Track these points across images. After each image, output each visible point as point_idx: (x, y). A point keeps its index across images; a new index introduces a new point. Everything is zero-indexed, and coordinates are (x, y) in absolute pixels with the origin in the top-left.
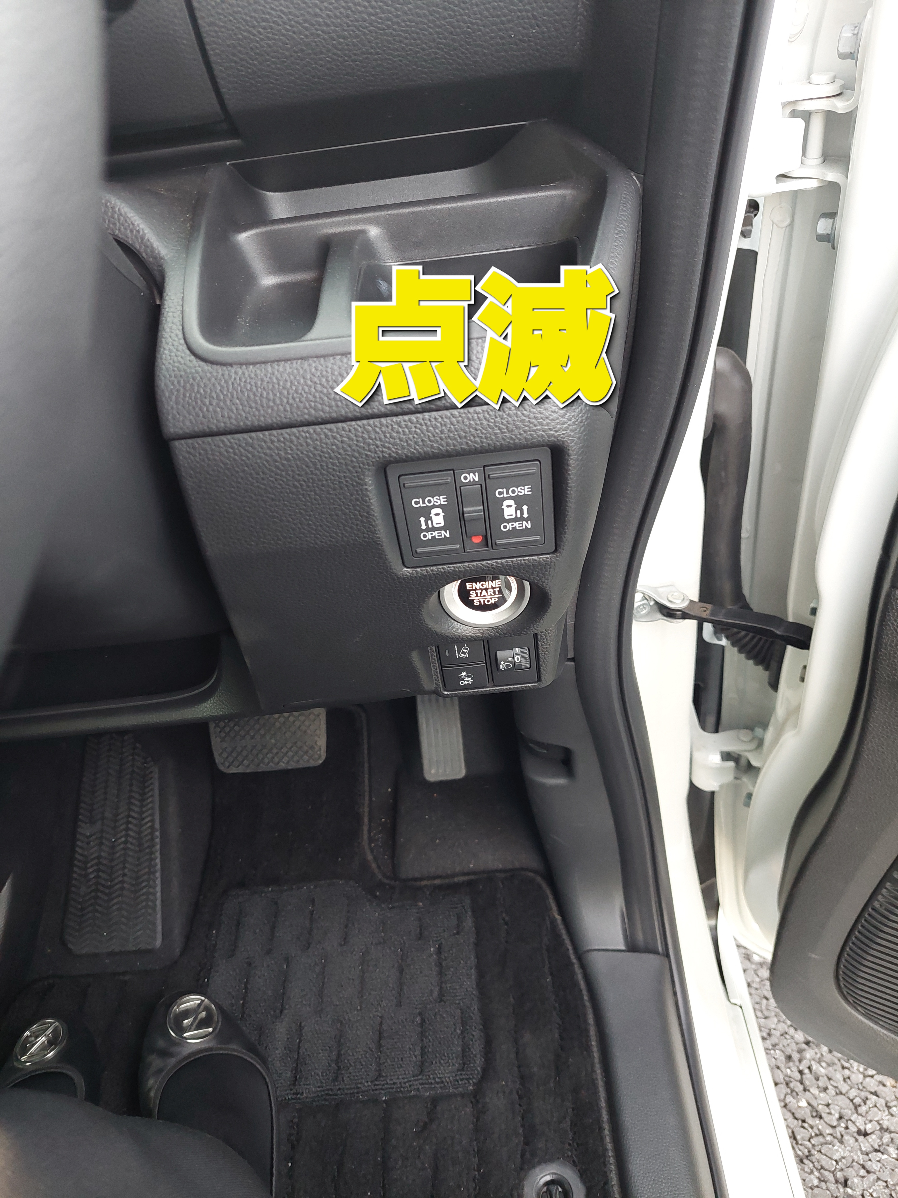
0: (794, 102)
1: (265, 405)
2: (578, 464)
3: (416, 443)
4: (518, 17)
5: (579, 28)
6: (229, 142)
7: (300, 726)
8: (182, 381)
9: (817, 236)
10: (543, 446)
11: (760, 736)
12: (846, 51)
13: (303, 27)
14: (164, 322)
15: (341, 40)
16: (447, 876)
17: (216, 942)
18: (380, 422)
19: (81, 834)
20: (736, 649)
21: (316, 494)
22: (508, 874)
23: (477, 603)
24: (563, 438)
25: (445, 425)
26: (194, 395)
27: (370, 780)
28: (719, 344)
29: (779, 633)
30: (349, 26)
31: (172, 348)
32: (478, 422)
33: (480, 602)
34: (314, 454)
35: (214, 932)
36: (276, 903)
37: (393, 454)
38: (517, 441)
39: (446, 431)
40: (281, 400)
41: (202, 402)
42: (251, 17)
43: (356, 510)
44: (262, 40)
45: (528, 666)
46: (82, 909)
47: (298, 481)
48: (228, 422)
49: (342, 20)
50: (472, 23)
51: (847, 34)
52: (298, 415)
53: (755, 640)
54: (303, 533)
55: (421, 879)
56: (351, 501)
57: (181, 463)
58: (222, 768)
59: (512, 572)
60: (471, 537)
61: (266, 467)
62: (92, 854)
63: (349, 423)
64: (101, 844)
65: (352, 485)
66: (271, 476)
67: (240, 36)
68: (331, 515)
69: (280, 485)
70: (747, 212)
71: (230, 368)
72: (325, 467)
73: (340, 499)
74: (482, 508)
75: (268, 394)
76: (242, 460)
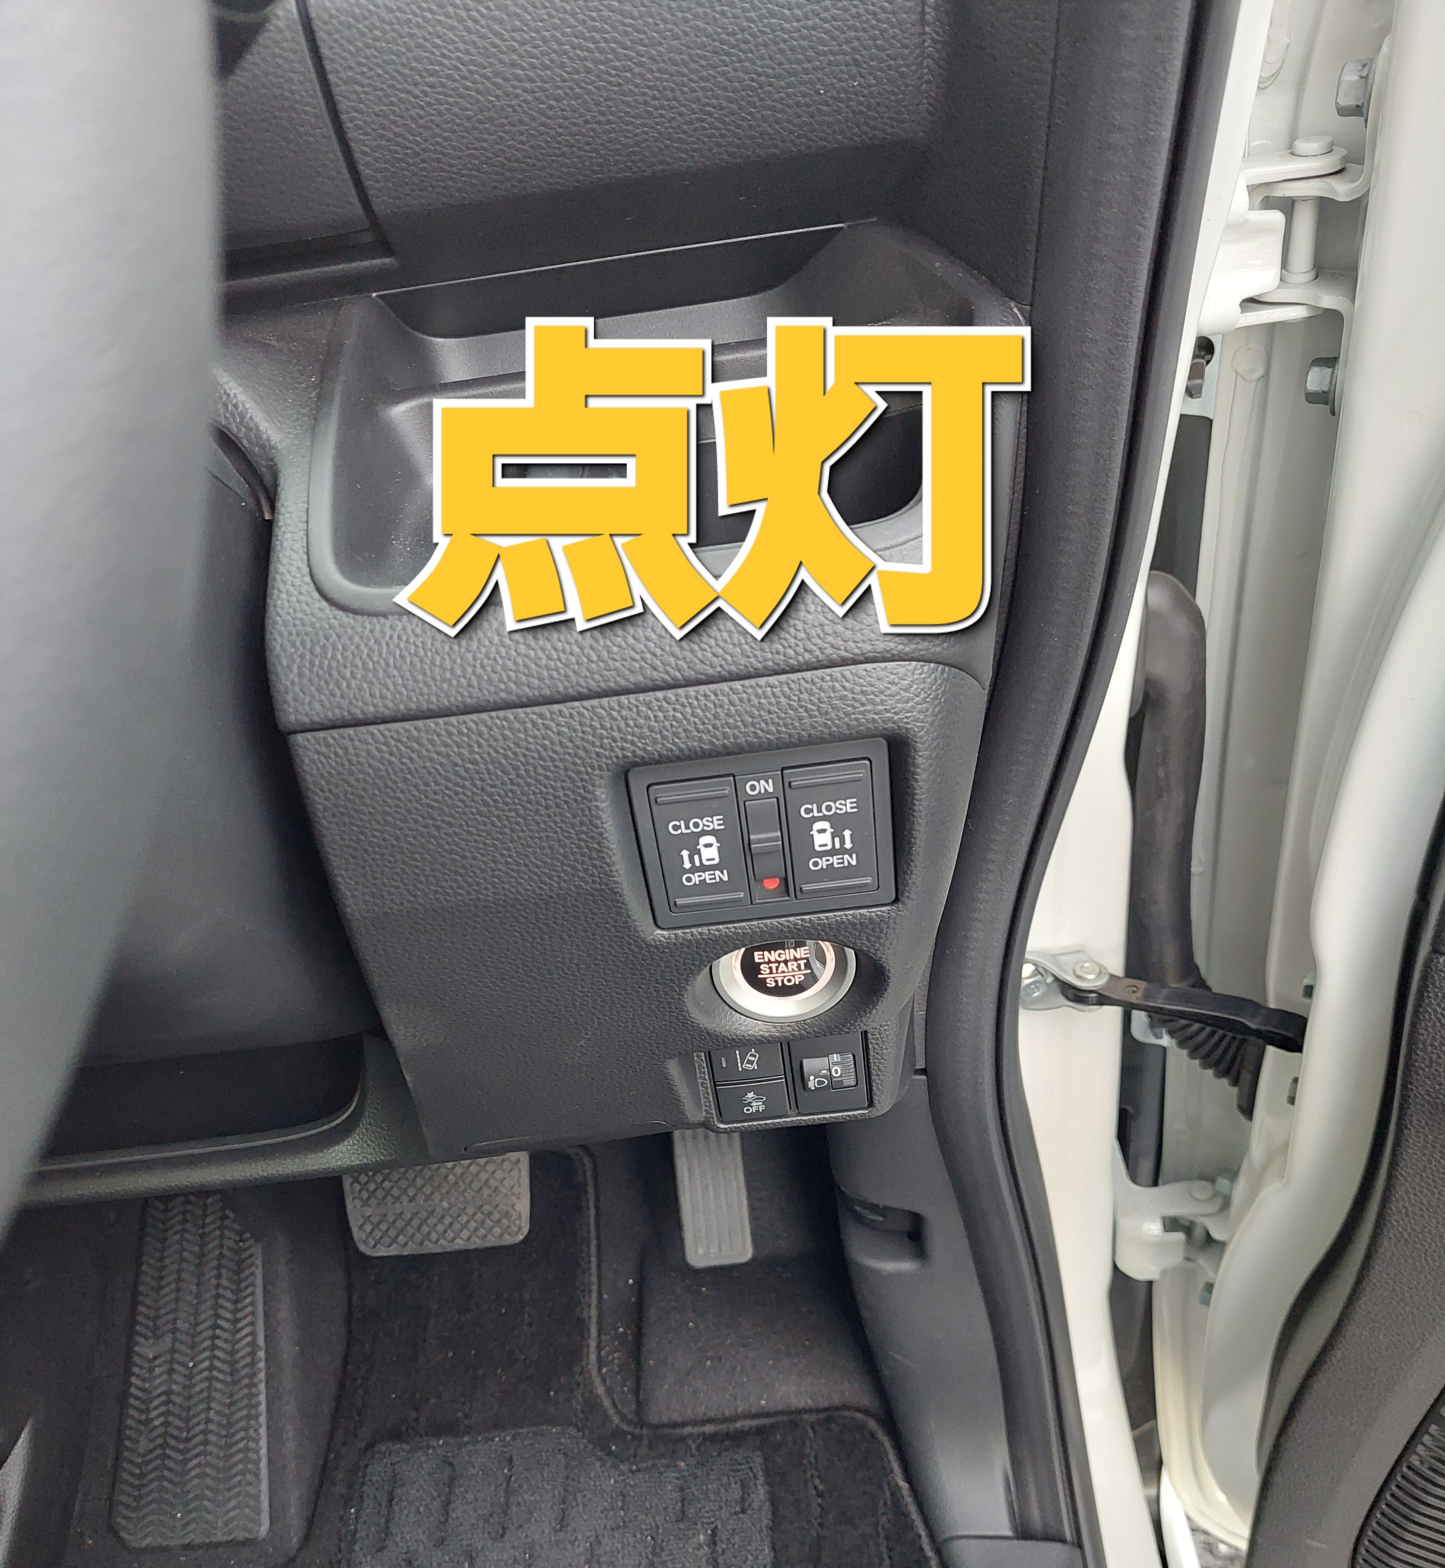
0: (1267, 184)
1: (438, 678)
2: (931, 765)
3: (675, 734)
4: (830, 63)
5: (926, 77)
6: (377, 262)
7: (487, 1181)
8: (308, 641)
9: (1307, 394)
10: (876, 736)
11: (1225, 1191)
12: (1349, 103)
13: (493, 84)
14: (279, 548)
15: (552, 102)
16: (725, 1420)
17: (356, 1528)
18: (619, 702)
19: (140, 1356)
20: (1185, 1052)
21: (519, 815)
22: (822, 1416)
23: (771, 984)
24: (908, 723)
25: (721, 706)
26: (326, 662)
27: (599, 1267)
28: (1152, 567)
29: (1253, 1026)
30: (564, 81)
31: (291, 588)
32: (773, 700)
33: (776, 982)
34: (515, 754)
35: (353, 1510)
36: (451, 1465)
37: (639, 752)
38: (835, 729)
39: (722, 716)
40: (464, 670)
41: (339, 673)
42: (412, 69)
43: (580, 840)
44: (429, 104)
45: (853, 1083)
46: (142, 1475)
47: (491, 795)
48: (381, 704)
49: (553, 73)
50: (759, 75)
51: (1351, 76)
52: (490, 692)
53: (1216, 1038)
54: (498, 877)
55: (684, 1424)
56: (573, 826)
57: (306, 768)
58: (362, 1248)
59: (827, 934)
60: (762, 881)
61: (440, 774)
62: (156, 1388)
63: (569, 704)
64: (171, 1371)
65: (576, 800)
66: (447, 788)
67: (394, 99)
68: (542, 848)
69: (462, 801)
70: (1195, 356)
71: (382, 620)
72: (533, 774)
73: (555, 823)
74: (779, 834)
75: (443, 659)
76: (402, 763)
